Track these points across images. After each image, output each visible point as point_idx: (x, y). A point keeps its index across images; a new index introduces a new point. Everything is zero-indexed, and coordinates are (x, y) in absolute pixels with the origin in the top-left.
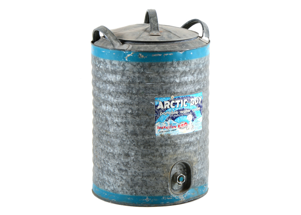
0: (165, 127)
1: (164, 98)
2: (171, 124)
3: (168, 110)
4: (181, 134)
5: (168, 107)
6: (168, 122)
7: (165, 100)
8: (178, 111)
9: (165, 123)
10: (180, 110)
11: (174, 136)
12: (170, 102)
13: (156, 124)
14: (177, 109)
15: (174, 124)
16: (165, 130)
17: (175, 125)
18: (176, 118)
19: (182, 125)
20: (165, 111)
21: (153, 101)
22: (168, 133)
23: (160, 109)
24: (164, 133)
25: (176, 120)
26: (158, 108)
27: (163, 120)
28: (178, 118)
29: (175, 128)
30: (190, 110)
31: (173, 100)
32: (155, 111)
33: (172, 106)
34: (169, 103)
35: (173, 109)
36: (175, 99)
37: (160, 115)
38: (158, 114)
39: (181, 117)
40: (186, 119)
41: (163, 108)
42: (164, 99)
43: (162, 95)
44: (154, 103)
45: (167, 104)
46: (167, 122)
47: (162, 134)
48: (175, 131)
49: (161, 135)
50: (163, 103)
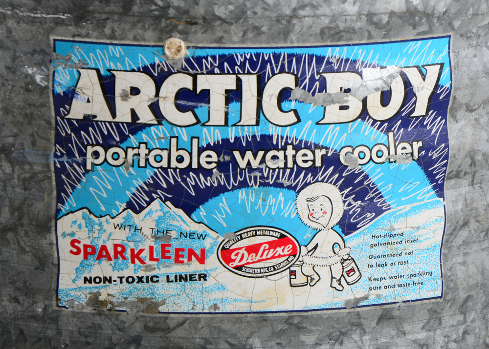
0: (120, 251)
1: (118, 51)
2: (162, 235)
3: (144, 135)
4: (243, 307)
5: (146, 116)
6: (147, 220)
7: (121, 60)
8: (224, 147)
9: (119, 220)
10: (238, 145)
11: (191, 319)
12: (159, 83)
13: (65, 224)
14: (212, 136)
15: (191, 235)
16: (126, 273)
17: (196, 245)
18: (206, 195)
19: (253, 249)
20: (124, 138)
21: (39, 65)
22: (143, 291)
23: (88, 121)
24: (113, 292)
25: (202, 212)
26: (77, 110)
27: (109, 203)
28: (223, 201)
29: (195, 267)
30: (319, 153)
31: (184, 71)
32: (58, 134)
33: (168, 108)
34: (146, 84)
35: (184, 136)
36: (194, 66)
37: (84, 164)
38: (70, 154)
39: (242, 193)
40: (288, 212)
41: (109, 118)
42: (113, 58)
43: (100, 25)
44: (46, 78)
45: (135, 91)
46: (137, 219)
47: (105, 292)
48: (198, 284)
49: (95, 301)
50: (107, 85)
